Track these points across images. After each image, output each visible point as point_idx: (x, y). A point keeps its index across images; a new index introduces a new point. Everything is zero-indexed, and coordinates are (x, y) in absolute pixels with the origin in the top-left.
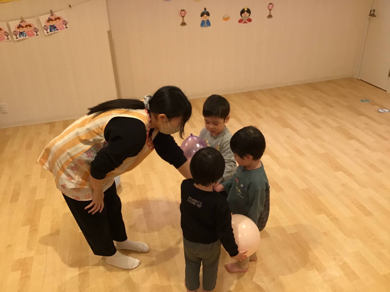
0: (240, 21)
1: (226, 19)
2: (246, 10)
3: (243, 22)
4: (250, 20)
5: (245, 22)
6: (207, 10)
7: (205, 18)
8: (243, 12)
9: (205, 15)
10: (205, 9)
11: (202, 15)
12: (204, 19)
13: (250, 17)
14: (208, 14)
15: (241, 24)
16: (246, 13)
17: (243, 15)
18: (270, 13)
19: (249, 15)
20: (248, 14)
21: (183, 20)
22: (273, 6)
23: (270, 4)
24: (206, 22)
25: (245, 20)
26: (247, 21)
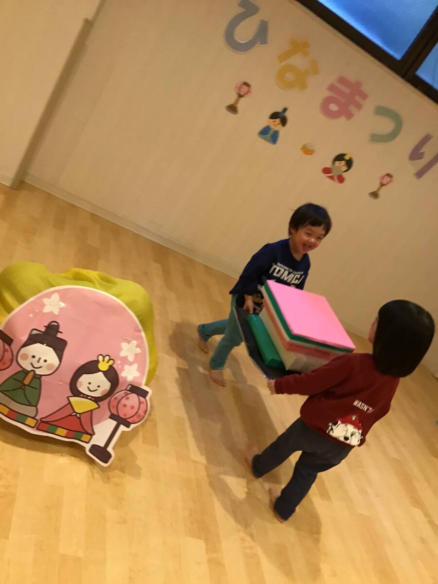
0: (326, 171)
1: (307, 151)
2: (347, 158)
3: (330, 175)
4: (341, 179)
5: (332, 178)
6: (287, 114)
7: (275, 125)
8: (340, 157)
9: (278, 121)
10: (285, 110)
11: (274, 116)
12: (272, 127)
13: (345, 175)
14: (284, 121)
15: (324, 177)
16: (343, 163)
17: (337, 163)
18: (379, 189)
19: (346, 171)
20: (345, 168)
21: (237, 101)
22: (390, 181)
23: (389, 175)
24: (271, 133)
25: (335, 173)
26: (336, 178)
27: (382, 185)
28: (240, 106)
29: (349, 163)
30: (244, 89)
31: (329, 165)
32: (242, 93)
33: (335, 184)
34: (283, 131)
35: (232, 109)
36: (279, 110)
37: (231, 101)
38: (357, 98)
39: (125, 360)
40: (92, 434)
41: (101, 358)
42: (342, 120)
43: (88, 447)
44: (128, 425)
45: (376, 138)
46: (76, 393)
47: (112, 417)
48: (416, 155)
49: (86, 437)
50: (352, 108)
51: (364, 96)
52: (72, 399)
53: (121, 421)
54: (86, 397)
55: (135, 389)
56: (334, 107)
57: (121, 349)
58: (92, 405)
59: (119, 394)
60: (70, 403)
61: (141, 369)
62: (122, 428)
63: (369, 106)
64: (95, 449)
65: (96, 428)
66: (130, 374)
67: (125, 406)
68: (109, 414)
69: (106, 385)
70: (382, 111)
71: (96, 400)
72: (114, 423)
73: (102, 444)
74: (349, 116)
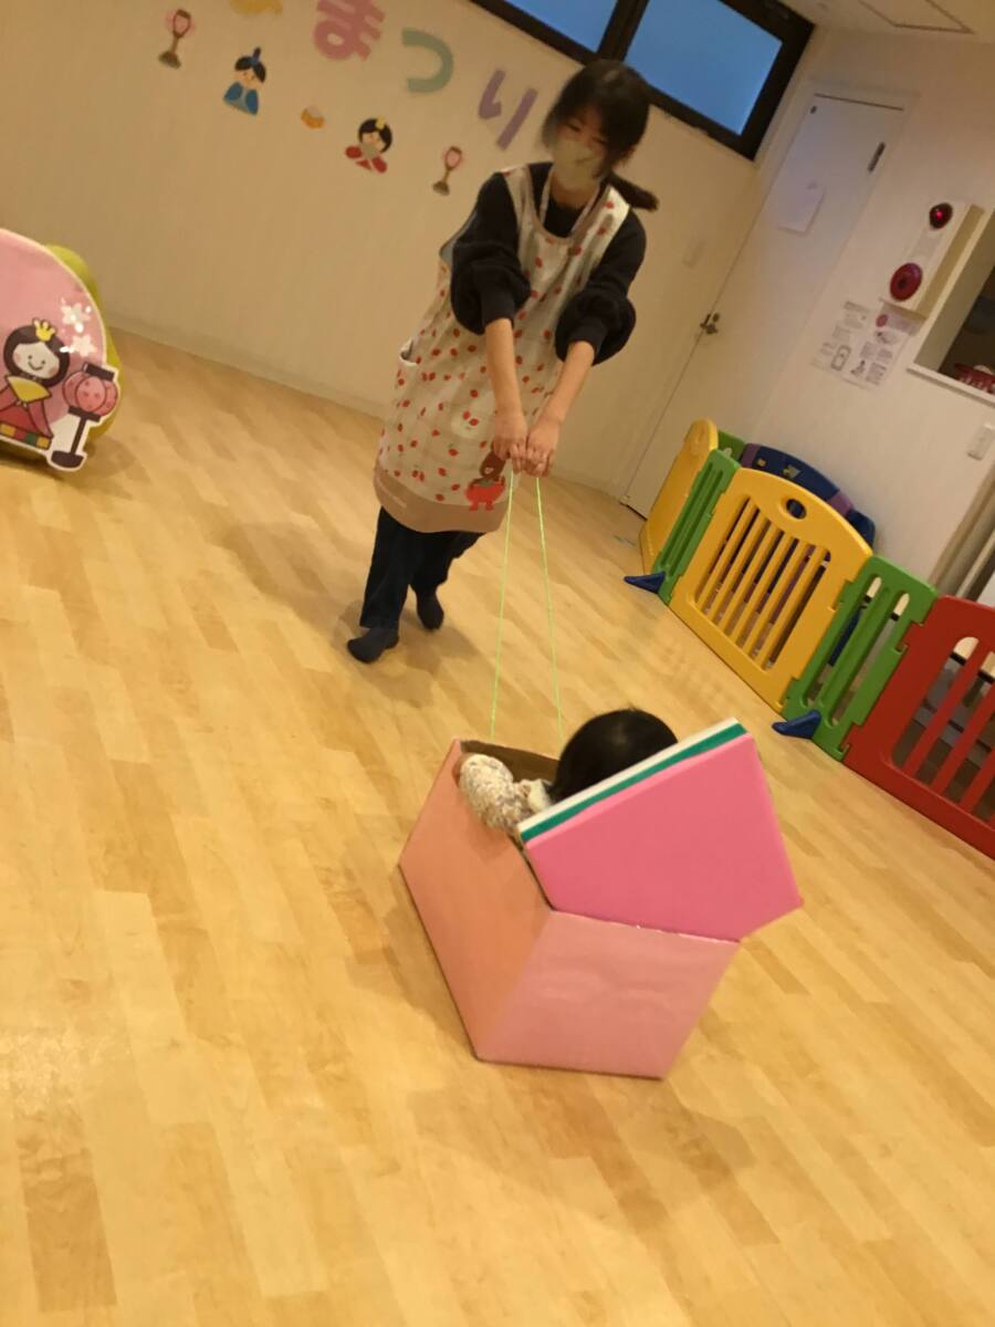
0: (353, 153)
1: (312, 120)
2: (380, 125)
3: (360, 159)
4: (381, 166)
5: (364, 164)
6: (263, 59)
7: (247, 79)
8: (369, 126)
9: (251, 72)
10: (257, 52)
11: (243, 64)
12: (244, 84)
13: (386, 157)
14: (261, 73)
15: (351, 163)
16: (376, 135)
17: (366, 136)
18: (446, 177)
19: (385, 149)
20: (381, 145)
21: (175, 46)
22: (460, 161)
23: (456, 150)
24: (244, 94)
25: (367, 156)
26: (371, 164)
27: (449, 168)
28: (181, 54)
29: (386, 135)
30: (181, 23)
31: (354, 141)
32: (180, 30)
33: (372, 175)
34: (264, 91)
35: (170, 58)
36: (249, 53)
37: (166, 46)
38: (369, 20)
39: (70, 329)
40: (50, 437)
41: (37, 324)
42: (355, 60)
43: (48, 455)
44: (96, 418)
45: (418, 87)
46: (16, 372)
47: (73, 411)
48: (488, 109)
49: (42, 441)
50: (365, 38)
51: (380, 17)
52: (13, 380)
53: (85, 415)
54: (30, 377)
55: (93, 370)
56: (335, 40)
57: (62, 315)
58: (41, 392)
59: (74, 377)
60: (9, 385)
61: (96, 341)
62: (89, 424)
63: (391, 33)
64: (57, 456)
65: (55, 427)
66: (82, 347)
67: (86, 394)
68: (66, 407)
69: (54, 363)
70: (413, 38)
71: (46, 383)
72: (76, 420)
73: (67, 449)
74: (365, 52)
